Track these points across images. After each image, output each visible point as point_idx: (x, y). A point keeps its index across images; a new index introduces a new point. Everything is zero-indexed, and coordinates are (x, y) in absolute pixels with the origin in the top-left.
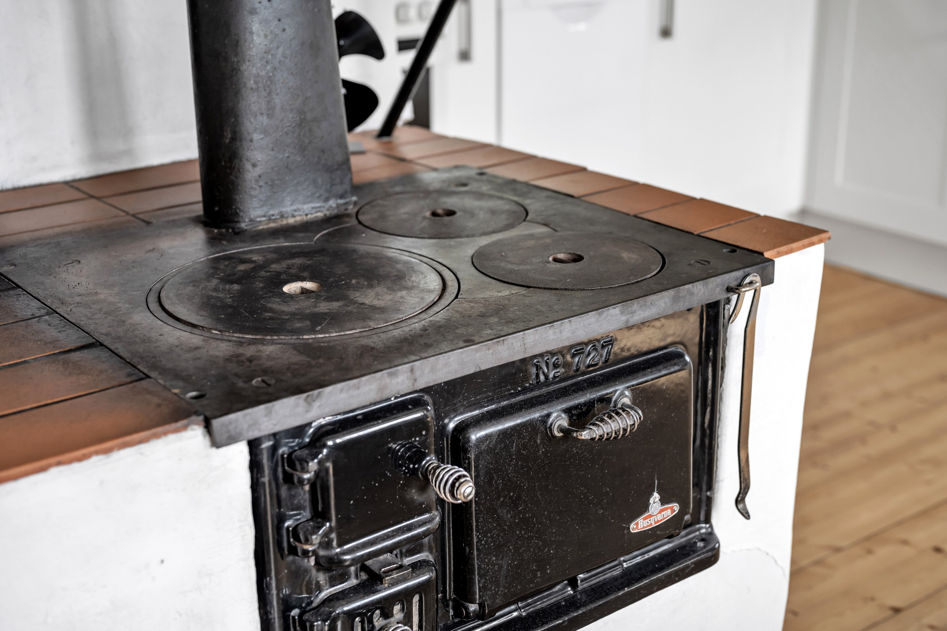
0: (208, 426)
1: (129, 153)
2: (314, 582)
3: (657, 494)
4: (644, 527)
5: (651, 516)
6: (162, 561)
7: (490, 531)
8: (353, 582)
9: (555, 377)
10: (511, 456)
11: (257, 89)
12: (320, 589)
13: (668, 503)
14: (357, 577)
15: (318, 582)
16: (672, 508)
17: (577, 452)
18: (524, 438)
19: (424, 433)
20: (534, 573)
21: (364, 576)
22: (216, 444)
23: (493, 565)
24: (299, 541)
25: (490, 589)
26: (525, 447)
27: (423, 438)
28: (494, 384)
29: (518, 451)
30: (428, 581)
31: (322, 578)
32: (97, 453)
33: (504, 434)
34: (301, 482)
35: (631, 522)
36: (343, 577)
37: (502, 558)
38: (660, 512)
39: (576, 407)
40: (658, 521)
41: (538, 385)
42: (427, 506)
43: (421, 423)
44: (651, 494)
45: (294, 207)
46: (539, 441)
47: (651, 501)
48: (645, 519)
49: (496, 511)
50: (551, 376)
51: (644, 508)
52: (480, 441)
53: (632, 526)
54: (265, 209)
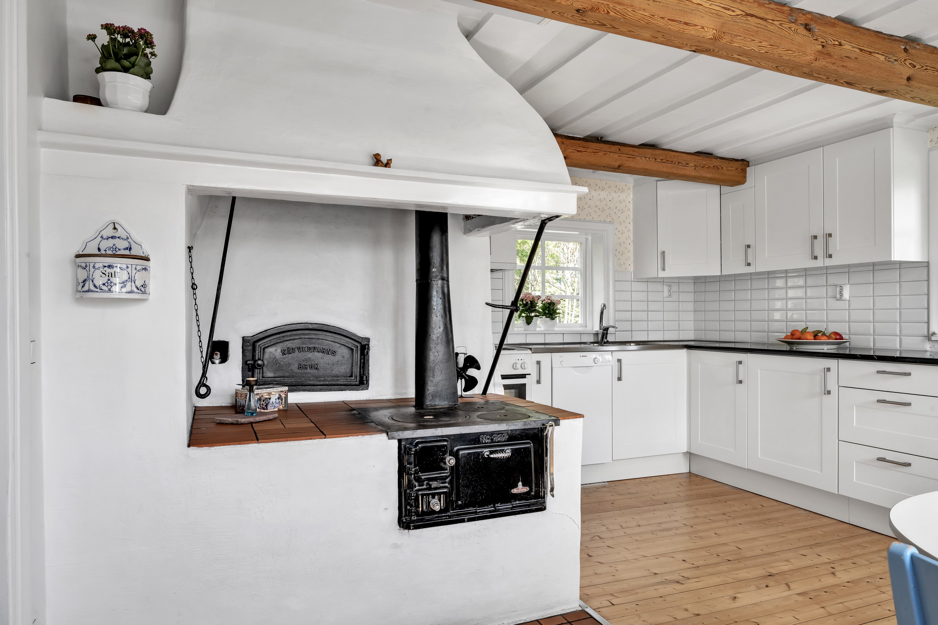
0: (387, 434)
1: (405, 393)
2: (414, 484)
3: (521, 483)
4: (516, 492)
5: (519, 489)
6: (374, 466)
7: (465, 480)
8: (425, 487)
9: (488, 442)
10: (471, 460)
11: (430, 370)
12: (415, 487)
13: (525, 486)
14: (426, 486)
15: (415, 485)
16: (526, 488)
17: (493, 464)
18: (476, 456)
19: (445, 448)
20: (479, 497)
21: (428, 486)
22: (389, 439)
23: (465, 490)
24: (410, 471)
25: (464, 498)
26: (476, 458)
27: (445, 449)
28: (469, 440)
29: (474, 459)
30: (447, 491)
31: (417, 484)
32: (361, 435)
33: (469, 454)
34: (411, 454)
35: (512, 489)
36: (422, 485)
37: (468, 490)
38: (522, 488)
39: (492, 450)
40: (521, 491)
41: (482, 443)
42: (446, 469)
43: (446, 446)
44: (519, 482)
45: (439, 403)
46: (480, 458)
47: (519, 484)
48: (516, 489)
49: (467, 475)
50: (487, 441)
51: (516, 486)
52: (462, 454)
53: (512, 490)
54: (430, 403)
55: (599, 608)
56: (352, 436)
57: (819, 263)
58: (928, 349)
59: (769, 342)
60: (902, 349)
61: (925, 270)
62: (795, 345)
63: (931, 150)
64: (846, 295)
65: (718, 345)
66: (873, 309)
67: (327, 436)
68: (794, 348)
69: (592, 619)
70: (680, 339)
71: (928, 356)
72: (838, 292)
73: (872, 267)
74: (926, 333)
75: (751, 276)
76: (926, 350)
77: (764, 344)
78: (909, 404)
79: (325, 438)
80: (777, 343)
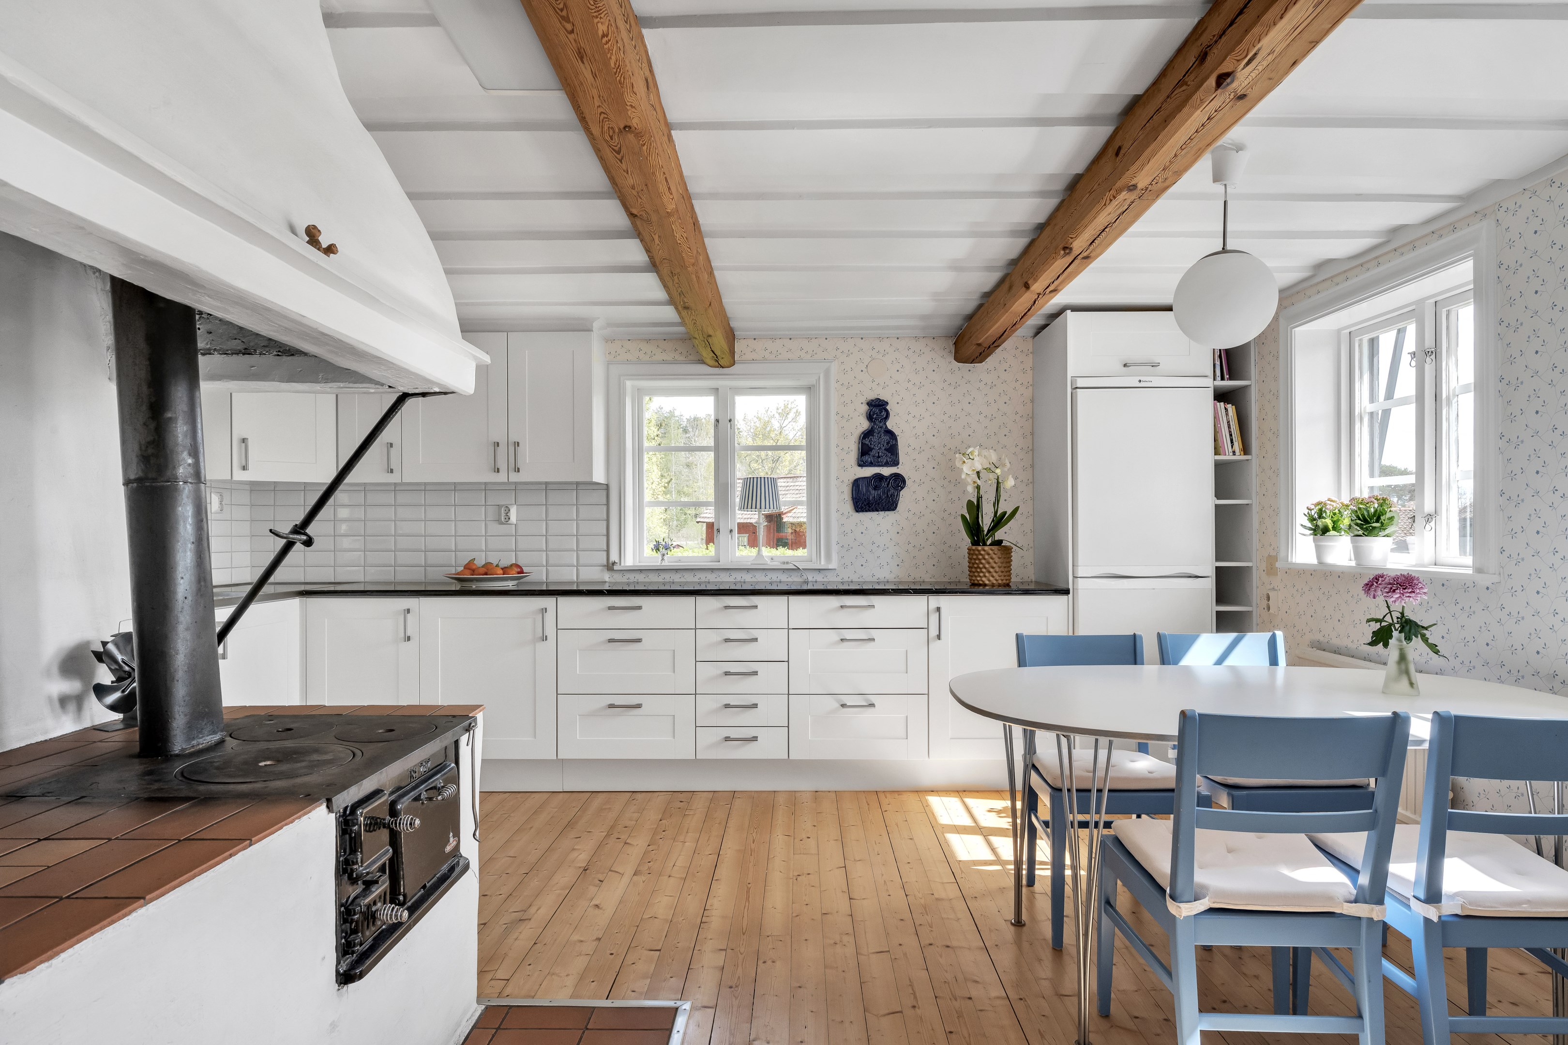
0: (329, 803)
3: (451, 833)
4: (449, 850)
5: (451, 844)
6: (311, 878)
13: (454, 837)
16: (455, 840)
24: (349, 865)
34: (352, 832)
38: (453, 842)
40: (452, 847)
47: (450, 836)
48: (449, 846)
51: (448, 840)
53: (446, 849)
55: (500, 993)
56: (286, 824)
57: (502, 477)
58: (607, 579)
59: (426, 581)
60: (579, 581)
61: (605, 493)
62: (475, 583)
63: (611, 364)
64: (513, 518)
65: (332, 588)
66: (546, 536)
67: (253, 839)
68: (474, 587)
69: (513, 1008)
70: (233, 582)
71: (606, 587)
72: (503, 514)
73: (544, 486)
74: (605, 563)
75: (396, 488)
76: (604, 581)
77: (390, 583)
78: (639, 641)
79: (250, 845)
80: (446, 581)
